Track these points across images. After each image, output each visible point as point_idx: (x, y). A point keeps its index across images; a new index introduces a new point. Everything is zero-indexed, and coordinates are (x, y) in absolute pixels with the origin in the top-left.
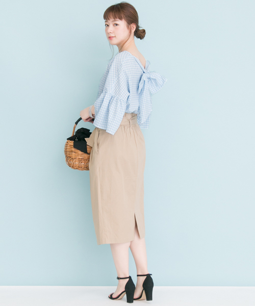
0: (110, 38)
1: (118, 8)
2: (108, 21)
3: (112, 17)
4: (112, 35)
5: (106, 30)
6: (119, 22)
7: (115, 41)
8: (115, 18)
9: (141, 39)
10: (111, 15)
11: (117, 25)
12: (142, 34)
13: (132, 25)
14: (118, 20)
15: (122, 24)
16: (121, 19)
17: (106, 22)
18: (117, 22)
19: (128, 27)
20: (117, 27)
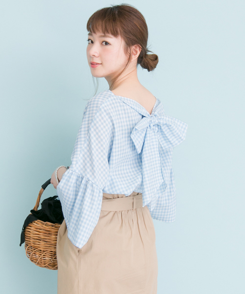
0: (93, 64)
1: (114, 15)
2: (93, 34)
3: (100, 28)
4: (97, 60)
5: (89, 49)
6: (111, 39)
7: (101, 71)
8: (106, 31)
9: (149, 70)
10: (100, 24)
11: (107, 43)
12: (151, 62)
13: (133, 47)
14: (110, 35)
15: (117, 43)
16: (115, 34)
17: (89, 34)
18: (108, 40)
19: (126, 51)
20: (108, 47)
